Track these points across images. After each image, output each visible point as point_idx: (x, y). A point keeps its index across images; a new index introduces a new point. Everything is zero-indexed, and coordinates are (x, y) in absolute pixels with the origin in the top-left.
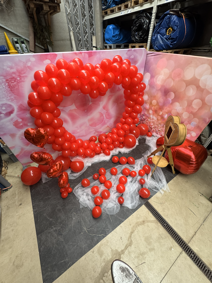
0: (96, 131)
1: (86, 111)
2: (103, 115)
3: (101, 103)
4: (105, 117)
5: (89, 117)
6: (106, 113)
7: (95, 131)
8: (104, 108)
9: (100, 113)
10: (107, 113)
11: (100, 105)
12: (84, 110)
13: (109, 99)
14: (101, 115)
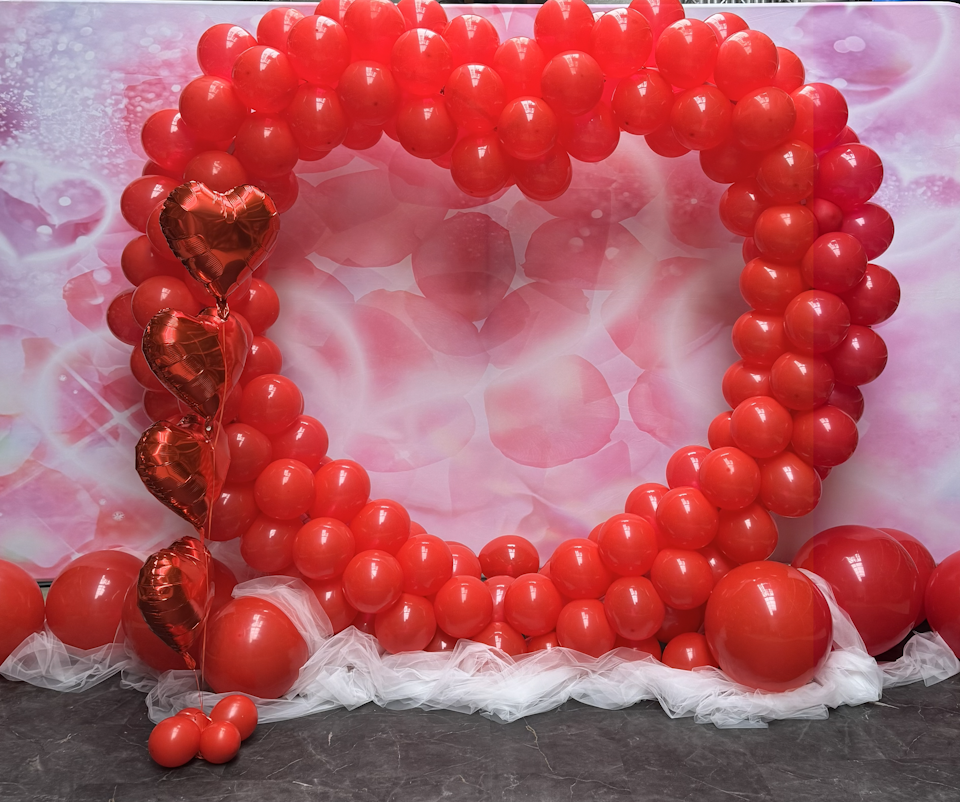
0: (542, 511)
1: (479, 324)
2: (608, 393)
3: (597, 297)
4: (625, 415)
5: (501, 376)
6: (640, 379)
7: (536, 502)
8: (622, 337)
9: (587, 367)
10: (644, 388)
11: (587, 311)
12: (469, 316)
13: (663, 286)
14: (597, 386)
